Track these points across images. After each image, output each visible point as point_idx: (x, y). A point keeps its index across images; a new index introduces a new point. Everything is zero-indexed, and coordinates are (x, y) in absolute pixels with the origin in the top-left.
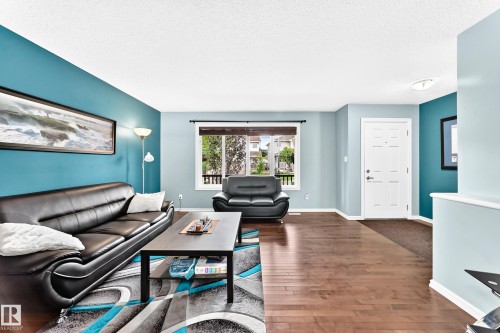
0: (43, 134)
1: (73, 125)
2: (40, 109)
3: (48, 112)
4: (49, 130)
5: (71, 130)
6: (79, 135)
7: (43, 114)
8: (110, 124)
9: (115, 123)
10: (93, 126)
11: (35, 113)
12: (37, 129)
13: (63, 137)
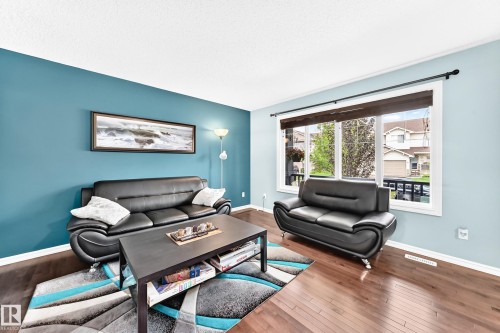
0: (137, 140)
1: (158, 133)
2: (134, 124)
3: (140, 126)
4: (141, 138)
5: (156, 136)
6: (164, 140)
7: (136, 128)
8: (191, 129)
9: (194, 127)
10: (174, 131)
11: (131, 127)
12: (133, 137)
13: (151, 142)
